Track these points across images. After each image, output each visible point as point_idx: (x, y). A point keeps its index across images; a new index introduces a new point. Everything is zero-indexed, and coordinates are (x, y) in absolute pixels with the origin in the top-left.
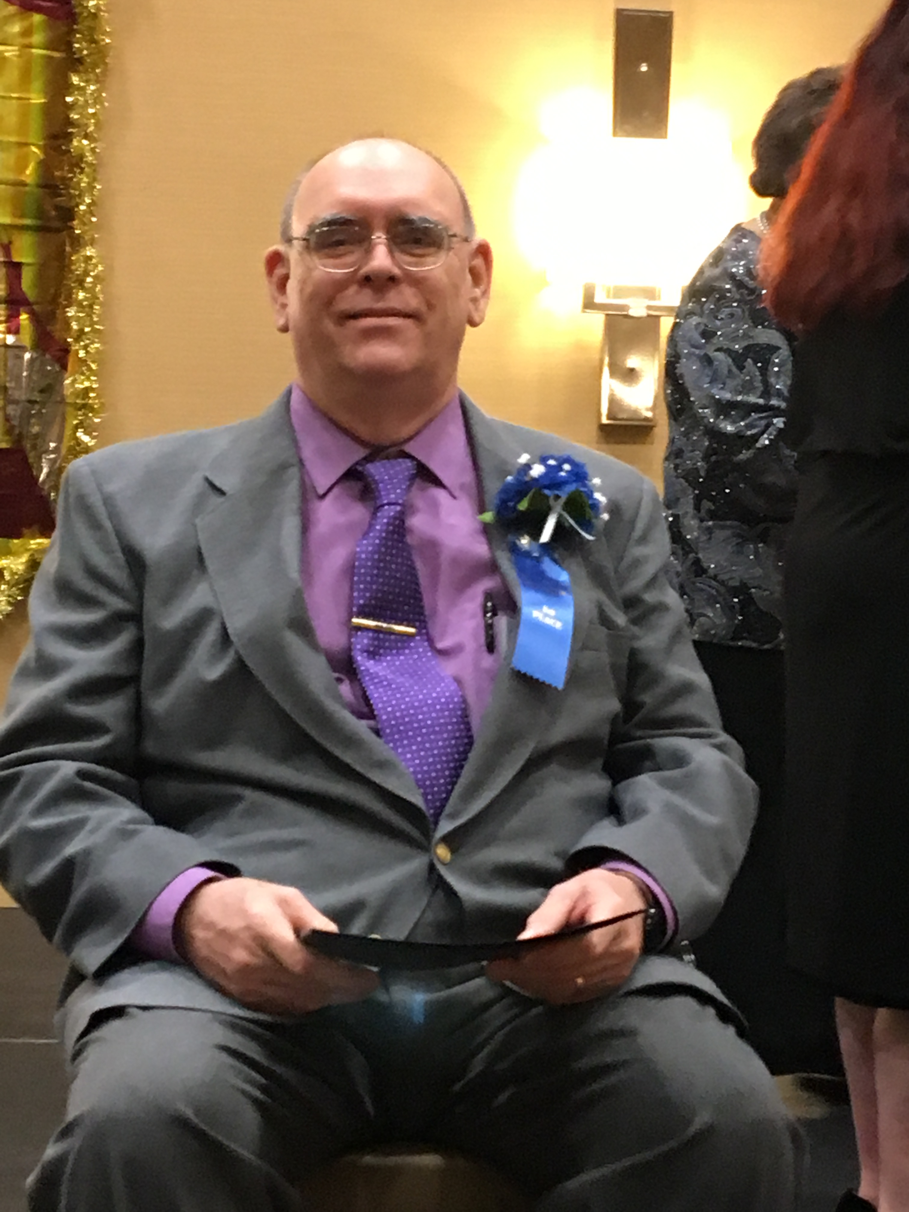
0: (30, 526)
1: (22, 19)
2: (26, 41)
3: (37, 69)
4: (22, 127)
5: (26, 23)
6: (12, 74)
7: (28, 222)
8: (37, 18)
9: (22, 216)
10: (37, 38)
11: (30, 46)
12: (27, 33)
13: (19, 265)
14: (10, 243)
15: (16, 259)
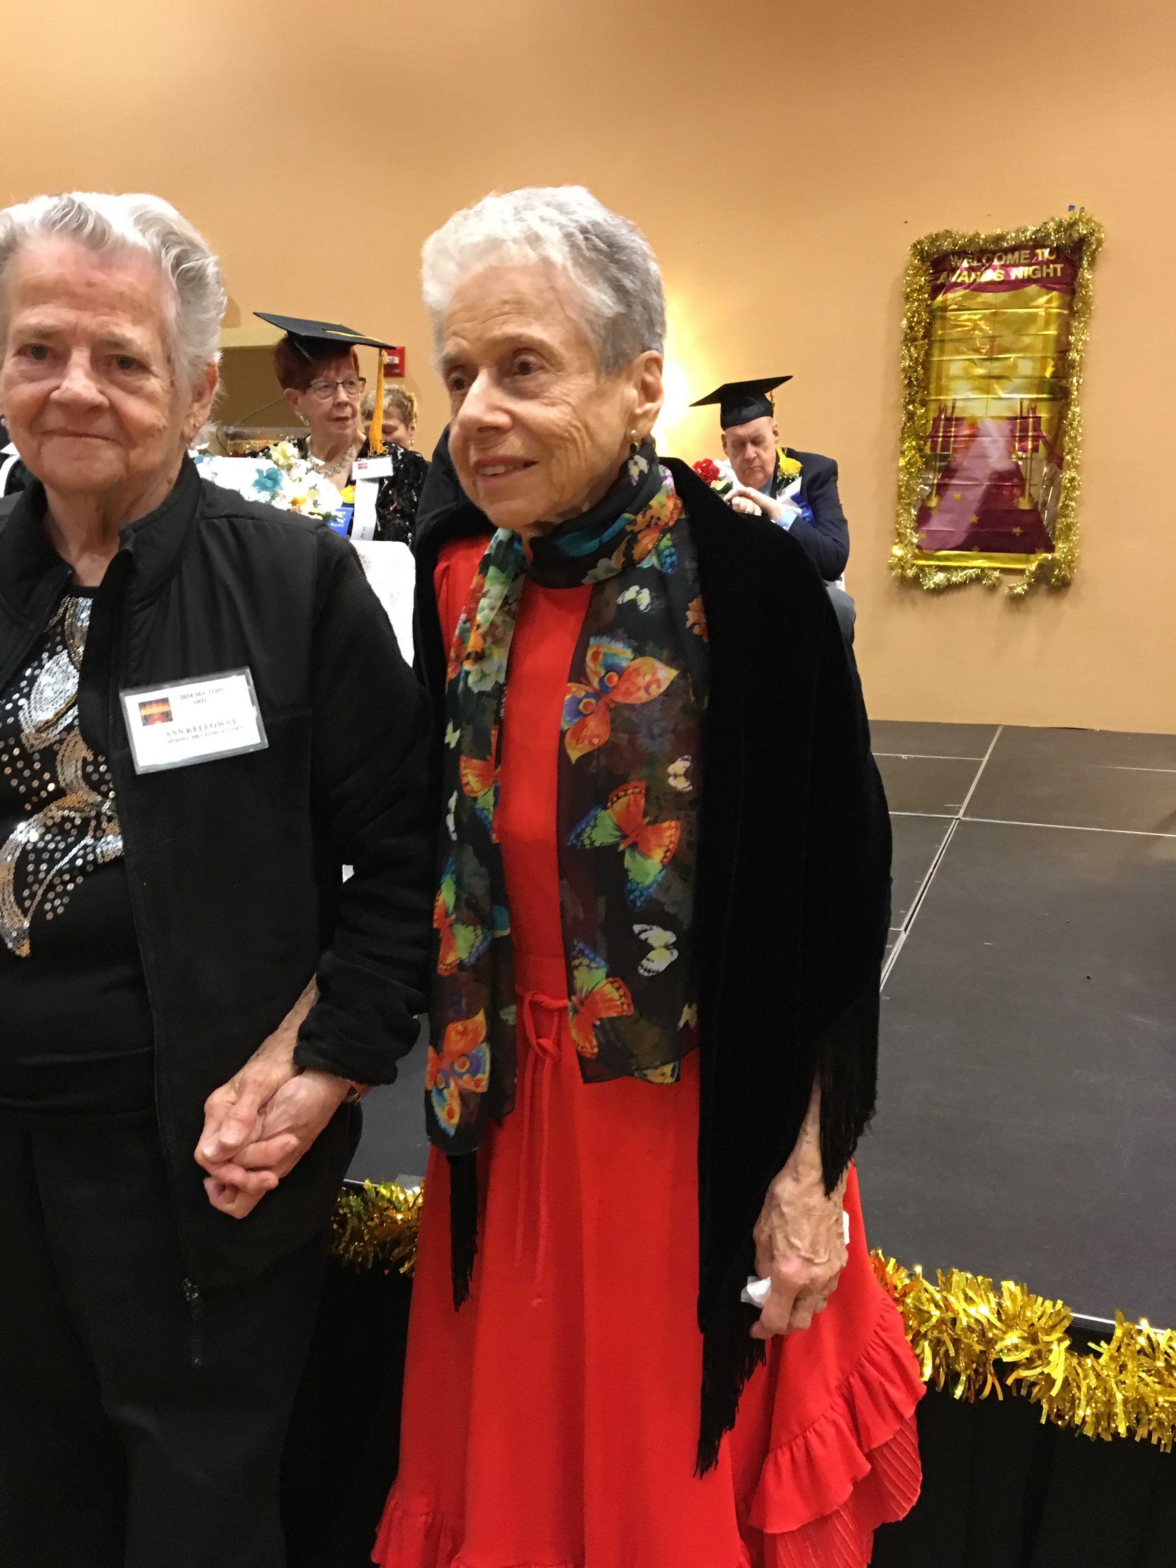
0: (1039, 548)
1: (1047, 294)
2: (1048, 306)
3: (1053, 318)
4: (1044, 349)
5: (1049, 296)
6: (1041, 322)
7: (1044, 396)
8: (1054, 293)
9: (1042, 393)
10: (1055, 304)
11: (1051, 308)
12: (1049, 301)
13: (1040, 417)
14: (1036, 407)
15: (1038, 415)
